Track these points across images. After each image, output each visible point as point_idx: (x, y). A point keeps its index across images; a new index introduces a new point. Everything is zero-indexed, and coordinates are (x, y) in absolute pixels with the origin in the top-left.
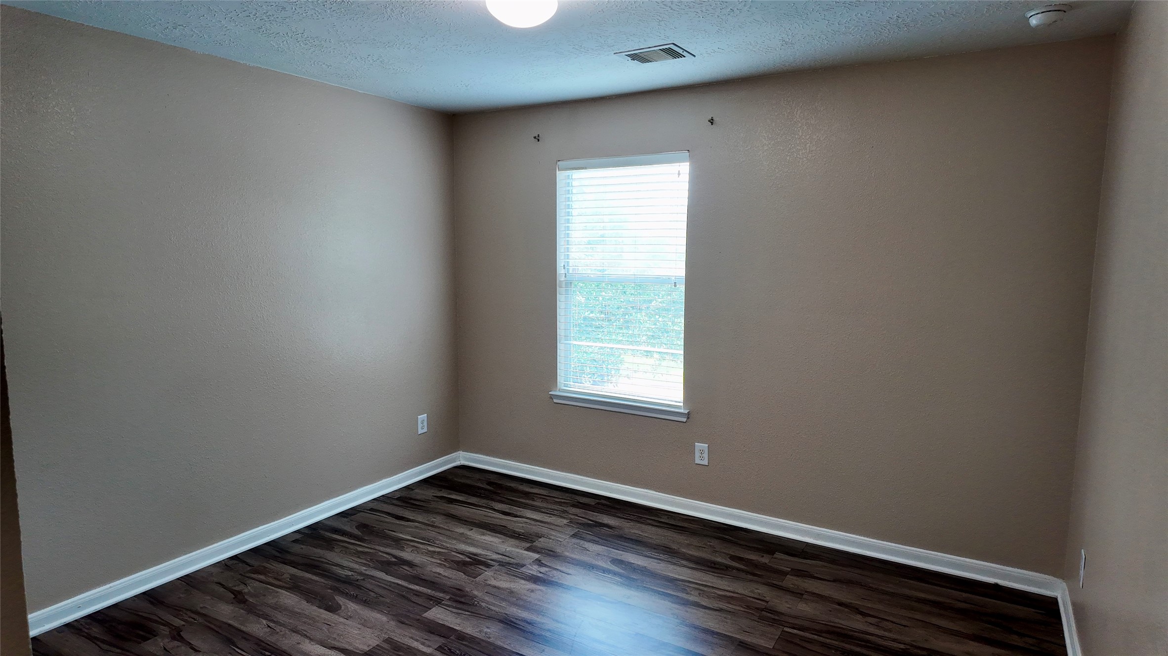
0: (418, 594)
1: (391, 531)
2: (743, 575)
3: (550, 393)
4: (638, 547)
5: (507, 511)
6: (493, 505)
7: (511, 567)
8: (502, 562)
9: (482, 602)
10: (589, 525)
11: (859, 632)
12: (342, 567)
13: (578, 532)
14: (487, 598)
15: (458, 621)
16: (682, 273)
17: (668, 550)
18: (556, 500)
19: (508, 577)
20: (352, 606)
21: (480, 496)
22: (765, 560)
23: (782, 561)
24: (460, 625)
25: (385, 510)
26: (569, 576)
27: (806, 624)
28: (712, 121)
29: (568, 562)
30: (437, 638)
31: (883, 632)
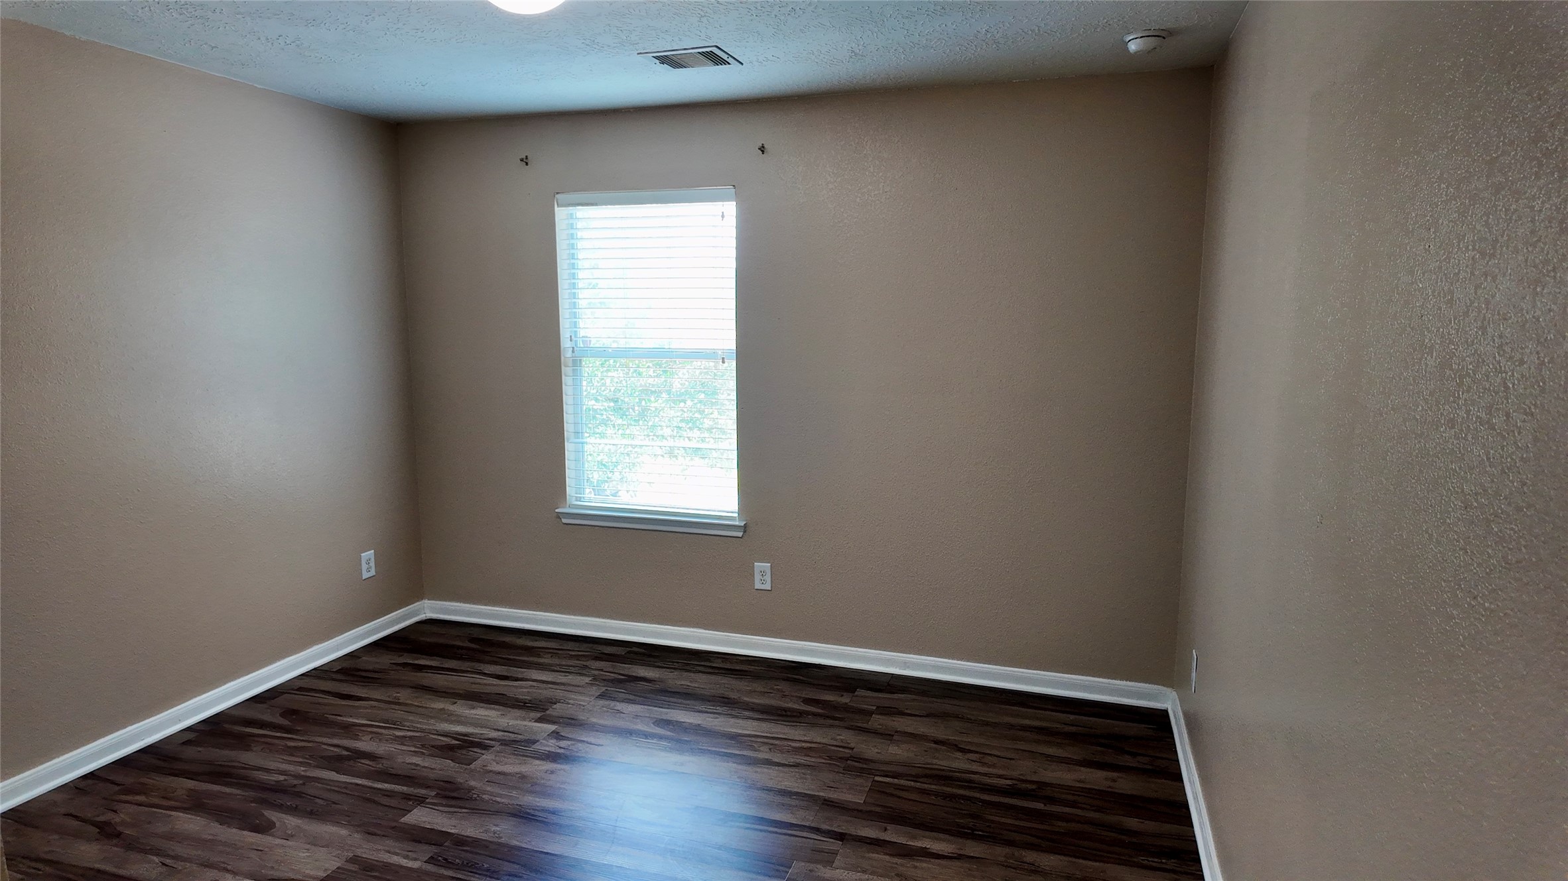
0: (389, 794)
1: (336, 715)
2: (821, 721)
3: (557, 511)
4: (688, 702)
5: (505, 674)
6: (481, 668)
7: (517, 745)
8: (505, 740)
9: (485, 794)
10: (620, 681)
11: (959, 772)
12: (267, 770)
13: (606, 692)
14: (489, 789)
15: (454, 822)
16: (732, 345)
17: (726, 700)
18: (571, 653)
19: (515, 759)
20: (291, 822)
21: (460, 658)
22: (845, 699)
23: (865, 698)
24: (455, 826)
25: (322, 688)
26: (600, 748)
27: (900, 769)
28: (762, 149)
29: (597, 731)
30: (425, 847)
31: (987, 769)
